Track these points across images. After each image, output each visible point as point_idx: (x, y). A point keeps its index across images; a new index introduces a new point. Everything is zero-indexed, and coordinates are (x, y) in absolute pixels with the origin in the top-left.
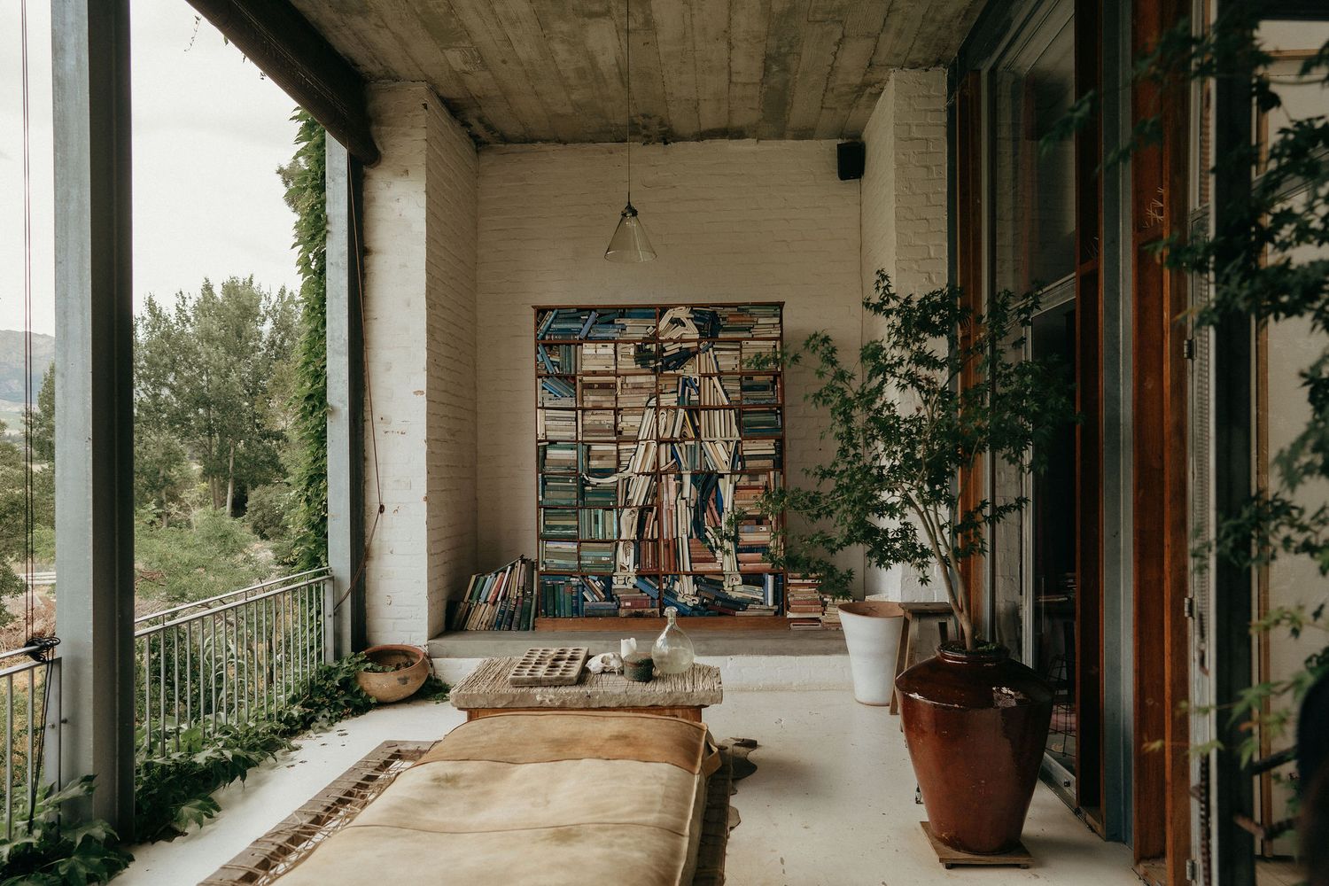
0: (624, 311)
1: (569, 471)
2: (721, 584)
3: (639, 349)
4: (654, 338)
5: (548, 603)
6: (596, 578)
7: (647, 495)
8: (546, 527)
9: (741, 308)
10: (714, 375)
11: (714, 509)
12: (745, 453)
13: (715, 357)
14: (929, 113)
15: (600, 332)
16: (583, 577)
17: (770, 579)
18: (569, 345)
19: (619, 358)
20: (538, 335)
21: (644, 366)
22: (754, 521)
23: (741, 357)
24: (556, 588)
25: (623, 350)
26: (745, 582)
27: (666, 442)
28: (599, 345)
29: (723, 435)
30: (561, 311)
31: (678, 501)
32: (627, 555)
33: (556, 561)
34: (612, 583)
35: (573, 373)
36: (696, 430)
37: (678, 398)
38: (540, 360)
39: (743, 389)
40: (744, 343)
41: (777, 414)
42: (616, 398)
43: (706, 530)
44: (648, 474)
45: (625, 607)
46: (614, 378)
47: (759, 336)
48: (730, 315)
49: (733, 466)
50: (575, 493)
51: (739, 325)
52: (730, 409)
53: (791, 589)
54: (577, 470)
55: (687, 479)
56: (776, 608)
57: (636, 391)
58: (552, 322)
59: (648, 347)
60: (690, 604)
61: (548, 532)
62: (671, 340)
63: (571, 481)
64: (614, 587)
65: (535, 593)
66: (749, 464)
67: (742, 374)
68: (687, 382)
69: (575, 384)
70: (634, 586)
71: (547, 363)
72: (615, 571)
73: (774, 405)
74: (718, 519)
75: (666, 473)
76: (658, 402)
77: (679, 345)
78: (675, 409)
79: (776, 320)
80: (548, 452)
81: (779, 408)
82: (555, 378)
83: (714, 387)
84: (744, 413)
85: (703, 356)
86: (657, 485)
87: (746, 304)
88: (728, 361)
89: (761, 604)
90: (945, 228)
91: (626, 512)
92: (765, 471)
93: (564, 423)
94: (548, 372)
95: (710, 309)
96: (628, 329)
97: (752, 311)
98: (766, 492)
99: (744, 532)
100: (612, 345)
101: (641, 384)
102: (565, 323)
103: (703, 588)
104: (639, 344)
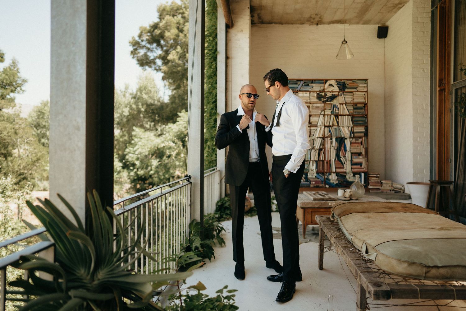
0: (313, 81)
2: (345, 176)
3: (318, 94)
4: (323, 91)
7: (320, 145)
9: (354, 81)
10: (344, 104)
11: (343, 150)
12: (355, 131)
13: (344, 98)
14: (424, 13)
15: (304, 88)
17: (363, 175)
19: (311, 97)
21: (320, 100)
22: (357, 155)
23: (353, 98)
25: (313, 95)
26: (353, 176)
27: (327, 127)
28: (304, 93)
29: (347, 125)
30: (291, 81)
31: (331, 147)
32: (313, 165)
34: (307, 175)
36: (338, 122)
37: (332, 112)
39: (354, 109)
40: (354, 93)
41: (365, 118)
43: (341, 157)
44: (321, 138)
45: (313, 184)
46: (309, 104)
47: (360, 91)
48: (350, 83)
49: (350, 135)
51: (353, 87)
52: (349, 116)
53: (370, 178)
55: (334, 140)
56: (365, 185)
57: (317, 109)
59: (321, 94)
60: (335, 183)
62: (329, 91)
64: (308, 177)
66: (356, 135)
67: (353, 104)
68: (334, 106)
70: (316, 177)
72: (309, 171)
73: (365, 114)
74: (345, 154)
75: (327, 137)
76: (324, 113)
77: (332, 93)
78: (330, 115)
79: (366, 85)
81: (366, 116)
83: (344, 108)
84: (354, 117)
85: (340, 97)
86: (324, 142)
87: (356, 79)
88: (349, 99)
90: (429, 53)
91: (313, 150)
92: (360, 137)
95: (343, 81)
96: (314, 88)
97: (357, 82)
98: (362, 145)
99: (354, 158)
100: (309, 93)
101: (319, 106)
102: (292, 85)
103: (339, 178)
104: (318, 92)
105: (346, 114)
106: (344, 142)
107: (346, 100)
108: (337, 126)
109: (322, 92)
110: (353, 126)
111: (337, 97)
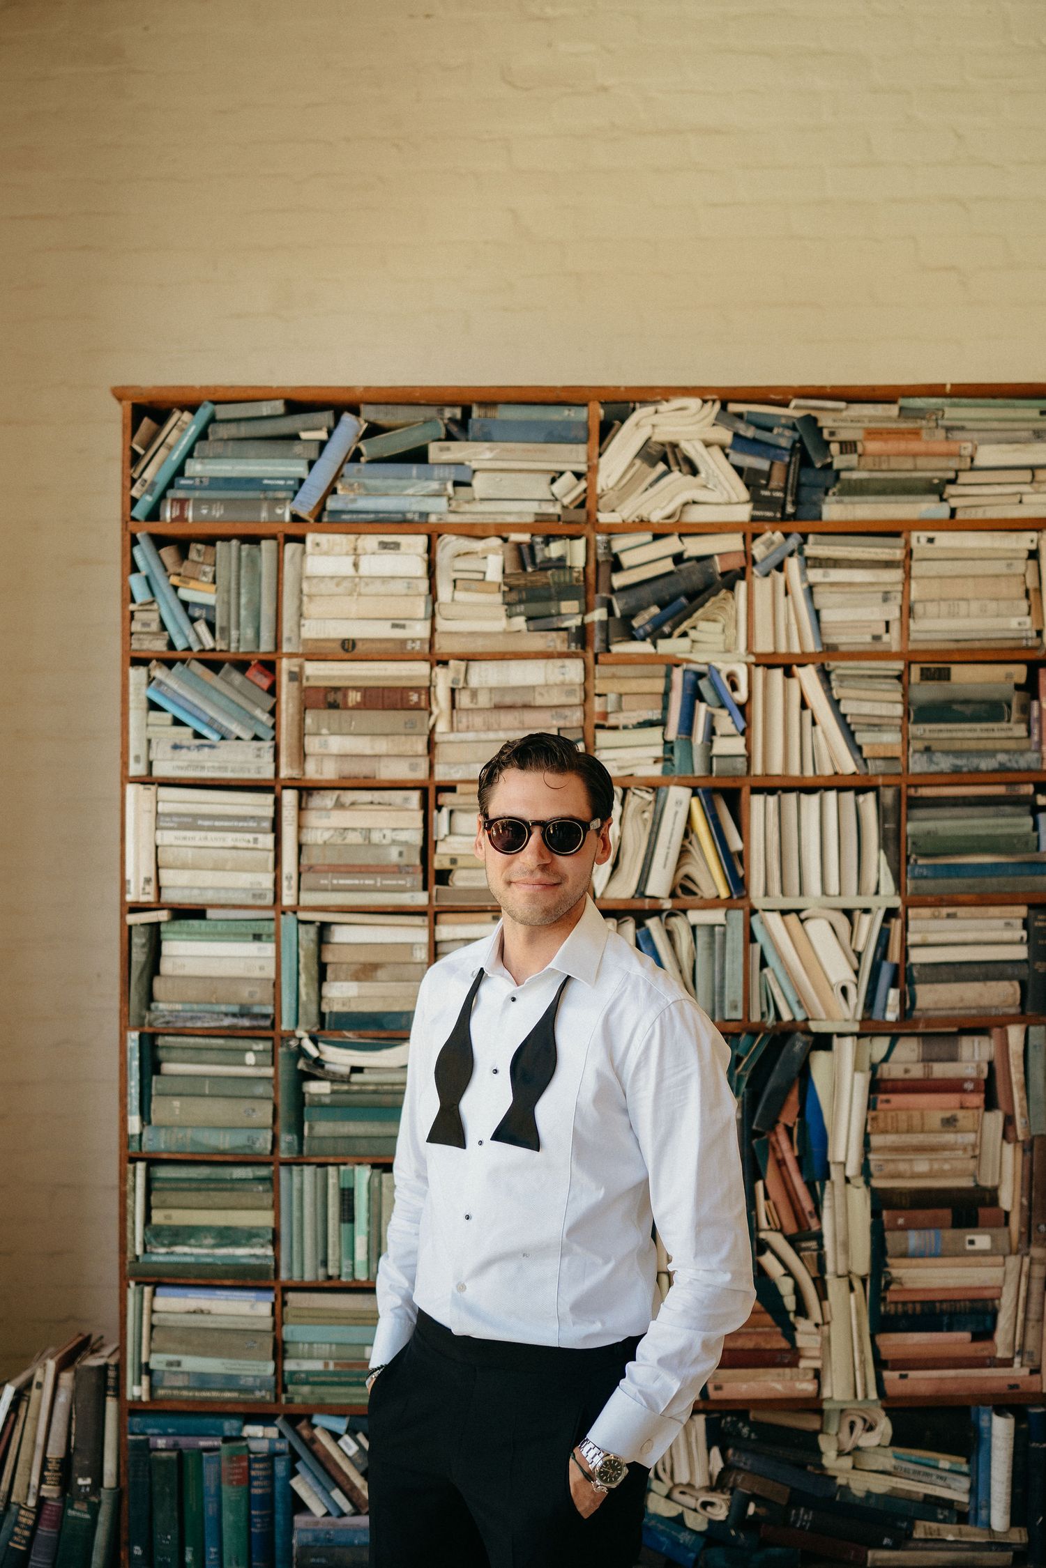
0: (467, 412)
1: (246, 1022)
2: (810, 1442)
3: (523, 556)
4: (579, 517)
5: (160, 1517)
6: (340, 1425)
8: (155, 1233)
9: (915, 404)
10: (803, 660)
11: (792, 1165)
12: (917, 956)
13: (810, 590)
15: (370, 492)
16: (293, 1420)
17: (1001, 1430)
18: (253, 540)
19: (444, 592)
20: (134, 501)
21: (539, 622)
22: (946, 1214)
23: (906, 593)
24: (191, 1464)
25: (461, 564)
26: (899, 1440)
27: (618, 913)
28: (369, 541)
29: (833, 888)
30: (223, 412)
33: (192, 1363)
35: (266, 645)
36: (734, 863)
37: (668, 746)
38: (141, 594)
39: (920, 711)
40: (918, 539)
42: (431, 745)
43: (765, 1246)
46: (422, 668)
47: (979, 514)
48: (872, 434)
49: (869, 1004)
50: (268, 1108)
51: (904, 469)
52: (860, 790)
54: (275, 1021)
56: (1019, 1536)
58: (189, 454)
59: (555, 550)
60: (696, 1522)
61: (161, 1254)
62: (642, 524)
63: (250, 1058)
65: (109, 1480)
66: (929, 996)
67: (908, 657)
68: (700, 686)
69: (273, 691)
71: (168, 608)
73: (1027, 775)
74: (807, 1205)
77: (672, 545)
78: (655, 787)
79: (1042, 454)
80: (168, 948)
81: (1042, 788)
82: (197, 668)
83: (804, 705)
84: (916, 803)
85: (762, 587)
87: (934, 391)
88: (859, 607)
89: (963, 1518)
92: (978, 1026)
93: (230, 839)
94: (171, 645)
95: (793, 412)
96: (478, 482)
97: (955, 412)
98: (990, 1104)
99: (904, 1255)
100: (422, 540)
101: (533, 688)
102: (239, 456)
103: (744, 1461)
104: (525, 538)
105: (828, 771)
106: (805, 1073)
107: (825, 616)
108: (727, 905)
109: (573, 537)
110: (897, 902)
111: (730, 580)
